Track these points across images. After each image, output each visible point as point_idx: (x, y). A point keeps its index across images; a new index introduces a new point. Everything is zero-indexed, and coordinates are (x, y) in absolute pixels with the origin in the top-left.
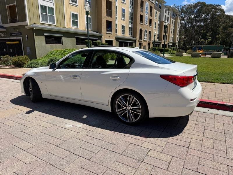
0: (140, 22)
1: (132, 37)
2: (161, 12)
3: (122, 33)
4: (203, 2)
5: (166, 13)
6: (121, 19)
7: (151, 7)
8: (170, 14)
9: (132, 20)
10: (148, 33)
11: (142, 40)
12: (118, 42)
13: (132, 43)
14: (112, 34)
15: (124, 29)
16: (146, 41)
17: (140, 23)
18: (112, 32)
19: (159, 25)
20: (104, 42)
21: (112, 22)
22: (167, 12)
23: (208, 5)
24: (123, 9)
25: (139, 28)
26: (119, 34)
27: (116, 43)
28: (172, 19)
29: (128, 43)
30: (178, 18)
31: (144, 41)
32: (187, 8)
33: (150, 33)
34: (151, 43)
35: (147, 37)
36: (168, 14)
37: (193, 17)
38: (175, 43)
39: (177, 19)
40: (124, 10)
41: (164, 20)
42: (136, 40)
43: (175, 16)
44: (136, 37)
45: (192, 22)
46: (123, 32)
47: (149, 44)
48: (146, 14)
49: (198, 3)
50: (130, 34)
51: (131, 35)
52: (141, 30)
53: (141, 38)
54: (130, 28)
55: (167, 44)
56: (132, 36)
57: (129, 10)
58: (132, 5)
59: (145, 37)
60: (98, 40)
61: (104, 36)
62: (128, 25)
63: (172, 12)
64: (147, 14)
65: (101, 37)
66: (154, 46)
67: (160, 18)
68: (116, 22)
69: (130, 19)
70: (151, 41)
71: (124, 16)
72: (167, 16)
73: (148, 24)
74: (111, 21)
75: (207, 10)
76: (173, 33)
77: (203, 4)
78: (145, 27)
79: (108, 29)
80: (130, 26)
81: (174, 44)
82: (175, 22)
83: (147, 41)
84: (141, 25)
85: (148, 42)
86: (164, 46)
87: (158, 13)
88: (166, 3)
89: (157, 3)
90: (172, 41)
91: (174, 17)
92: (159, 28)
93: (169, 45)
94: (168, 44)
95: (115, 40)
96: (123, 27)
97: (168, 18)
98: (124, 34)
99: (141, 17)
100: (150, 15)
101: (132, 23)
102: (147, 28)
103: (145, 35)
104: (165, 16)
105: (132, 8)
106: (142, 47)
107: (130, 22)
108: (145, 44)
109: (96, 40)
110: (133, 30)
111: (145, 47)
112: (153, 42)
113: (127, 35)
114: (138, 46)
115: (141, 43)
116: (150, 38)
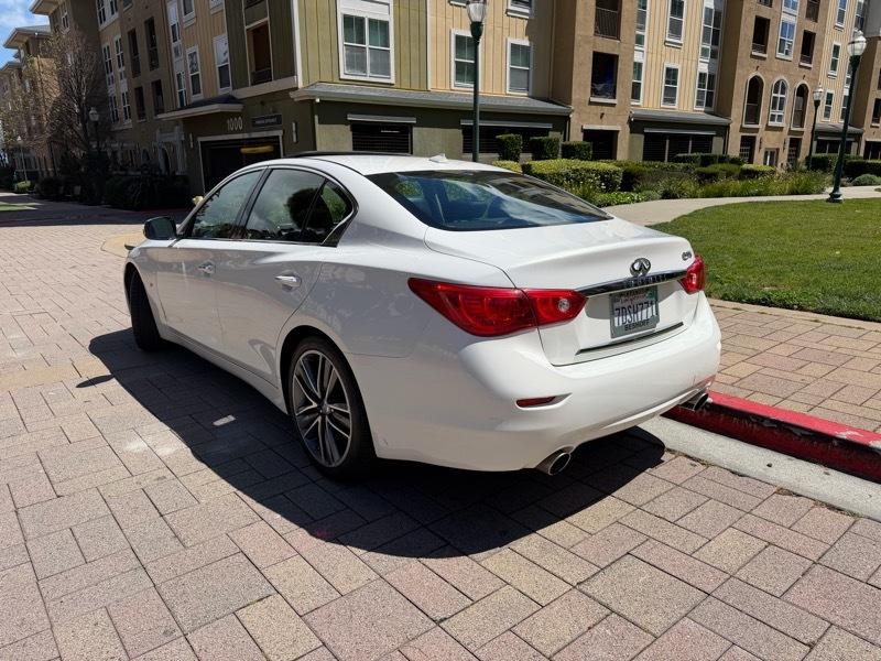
0: (755, 48)
1: (709, 113)
3: (666, 100)
6: (661, 43)
9: (715, 42)
10: (790, 97)
11: (761, 126)
12: (642, 137)
13: (709, 139)
15: (675, 83)
16: (781, 129)
17: (756, 53)
18: (614, 98)
20: (576, 137)
21: (617, 57)
25: (745, 74)
26: (651, 102)
27: (631, 139)
29: (687, 138)
31: (768, 128)
33: (802, 92)
34: (806, 138)
35: (787, 113)
40: (682, 3)
42: (727, 127)
44: (727, 114)
46: (670, 95)
47: (795, 143)
48: (790, 10)
50: (699, 103)
51: (709, 104)
52: (755, 86)
53: (752, 114)
54: (702, 76)
56: (709, 109)
57: (702, 4)
59: (777, 113)
60: (551, 133)
61: (579, 113)
62: (693, 62)
64: (793, 12)
65: (565, 120)
66: (819, 150)
68: (638, 57)
69: (705, 39)
70: (807, 129)
71: (676, 29)
73: (793, 55)
74: (616, 53)
78: (779, 68)
79: (599, 87)
80: (704, 68)
83: (786, 131)
84: (756, 62)
85: (790, 132)
95: (628, 129)
96: (671, 75)
98: (673, 101)
99: (762, 26)
100: (808, 17)
101: (714, 55)
102: (786, 74)
103: (777, 104)
106: (759, 156)
107: (704, 52)
108: (767, 140)
109: (545, 132)
110: (715, 90)
111: (772, 155)
112: (816, 133)
113: (687, 105)
114: (734, 150)
115: (754, 138)
116: (800, 117)
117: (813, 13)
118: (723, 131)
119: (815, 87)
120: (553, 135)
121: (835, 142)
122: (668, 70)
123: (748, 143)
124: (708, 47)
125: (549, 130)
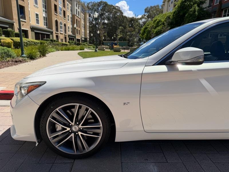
0: (55, 12)
1: (47, 28)
2: (72, 5)
3: (37, 23)
4: (105, 2)
5: (76, 6)
8: (80, 8)
9: (46, 9)
10: (63, 26)
11: (59, 33)
12: (34, 33)
13: (49, 35)
14: (25, 22)
15: (38, 18)
16: (62, 34)
18: (25, 20)
19: (71, 18)
20: (17, 31)
21: (24, 7)
22: (78, 6)
23: (109, 5)
25: (54, 19)
26: (33, 23)
27: (32, 33)
28: (82, 14)
29: (44, 34)
30: (87, 14)
31: (61, 33)
32: (92, 5)
33: (65, 25)
34: (67, 37)
35: (63, 30)
36: (79, 8)
38: (87, 38)
39: (86, 15)
41: (76, 14)
43: (84, 11)
44: (52, 29)
46: (38, 21)
47: (65, 38)
49: (101, 2)
50: (45, 25)
51: (47, 26)
52: (56, 21)
53: (57, 30)
54: (44, 17)
55: (80, 39)
59: (61, 30)
60: (8, 29)
61: (16, 23)
62: (42, 15)
63: (81, 7)
64: (60, 4)
65: (13, 24)
66: (70, 40)
67: (71, 11)
69: (43, 7)
70: (67, 34)
72: (78, 10)
73: (62, 16)
75: (110, 10)
76: (84, 28)
77: (106, 4)
78: (60, 18)
80: (44, 15)
82: (84, 17)
83: (63, 34)
84: (56, 16)
85: (64, 35)
86: (78, 40)
87: (70, 5)
90: (83, 36)
91: (83, 12)
92: (72, 22)
93: (82, 40)
94: (81, 38)
95: (30, 30)
97: (79, 12)
99: (56, 6)
101: (46, 12)
102: (62, 20)
103: (61, 27)
104: (76, 10)
106: (60, 40)
107: (44, 10)
108: (61, 37)
109: (6, 28)
110: (48, 20)
111: (62, 40)
112: (69, 36)
113: (42, 25)
114: (55, 38)
115: (58, 36)
116: (65, 32)
117: (64, 6)
118: (52, 33)
119: (67, 24)
120: (9, 29)
121: (72, 38)
122: (36, 14)
123: (57, 36)
125: (8, 27)
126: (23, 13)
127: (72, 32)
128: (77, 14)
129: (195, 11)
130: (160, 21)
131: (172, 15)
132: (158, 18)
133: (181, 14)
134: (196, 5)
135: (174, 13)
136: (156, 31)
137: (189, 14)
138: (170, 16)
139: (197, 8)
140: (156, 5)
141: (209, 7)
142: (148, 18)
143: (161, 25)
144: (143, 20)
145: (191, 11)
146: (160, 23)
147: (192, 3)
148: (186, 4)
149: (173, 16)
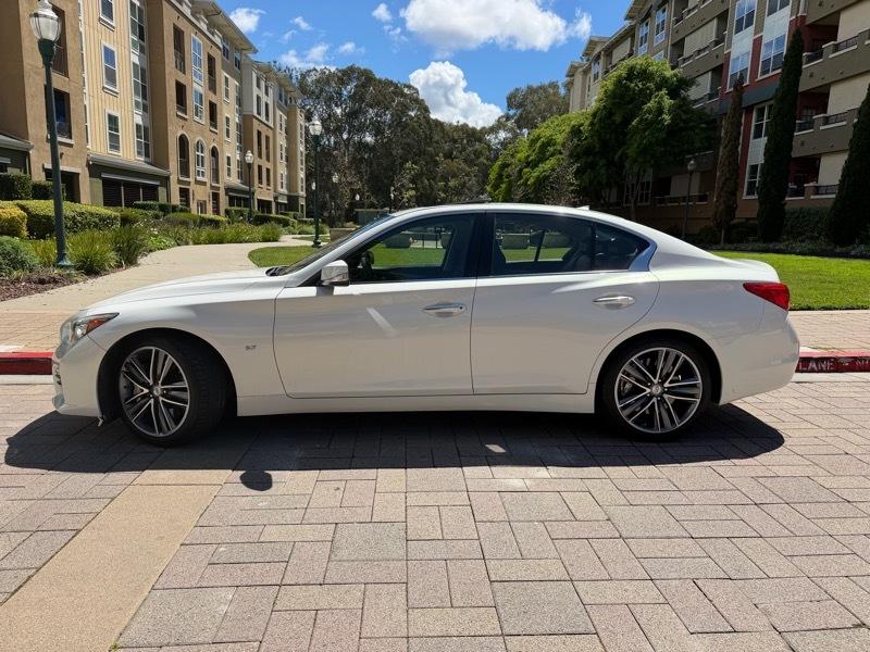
0: (178, 108)
1: (148, 163)
2: (241, 83)
3: (112, 147)
4: (365, 70)
5: (258, 86)
6: (100, 88)
7: (211, 60)
8: (271, 91)
9: (144, 97)
10: (207, 155)
11: (191, 180)
12: (100, 182)
13: (155, 188)
14: (71, 146)
15: (117, 130)
16: (204, 184)
17: (179, 114)
18: (71, 138)
19: (239, 127)
20: (38, 177)
21: (68, 94)
22: (263, 84)
23: (380, 81)
24: (105, 47)
25: (175, 131)
26: (98, 147)
27: (91, 183)
28: (279, 113)
29: (137, 185)
30: (298, 111)
31: (197, 182)
32: (318, 81)
33: (214, 152)
34: (222, 193)
35: (207, 168)
36: (267, 94)
37: (339, 111)
38: (297, 197)
39: (295, 115)
40: (113, 52)
41: (255, 114)
42: (168, 178)
43: (286, 102)
44: (165, 166)
45: (338, 130)
46: (114, 142)
47: (216, 197)
48: (197, 80)
49: (351, 69)
50: (139, 153)
51: (147, 155)
52: (183, 141)
53: (184, 170)
54: (138, 126)
55: (272, 199)
56: (147, 160)
57: (129, 58)
58: (141, 37)
59: (200, 168)
60: (9, 169)
61: (38, 151)
62: (132, 118)
63: (277, 89)
64: (199, 82)
65: (25, 154)
66: (231, 204)
67: (240, 101)
69: (137, 93)
70: (221, 185)
71: (111, 76)
72: (264, 99)
73: (205, 120)
74: (67, 91)
75: (381, 98)
76: (287, 160)
77: (367, 78)
78: (195, 129)
80: (139, 120)
81: (293, 200)
82: (287, 122)
83: (208, 185)
84: (182, 122)
85: (212, 187)
86: (264, 205)
87: (234, 83)
88: (256, 51)
89: (228, 47)
90: (284, 191)
91: (283, 104)
92: (240, 139)
93: (277, 204)
94: (276, 198)
95: (87, 173)
96: (113, 120)
97: (267, 105)
98: (117, 148)
99: (181, 89)
100: (210, 89)
101: (145, 109)
102: (203, 137)
103: (199, 161)
104: (258, 98)
105: (142, 50)
106: (194, 206)
107: (137, 103)
108: (200, 194)
109: (4, 168)
110: (152, 138)
111: (202, 205)
112: (228, 190)
113: (129, 153)
114: (176, 200)
115: (188, 190)
116: (216, 175)
117: (213, 87)
118: (165, 180)
119: (222, 150)
120: (13, 172)
121: (239, 198)
122: (110, 117)
123: (184, 193)
124: (140, 100)
125: (6, 165)
126: (64, 116)
127: (240, 175)
128: (259, 114)
129: (660, 111)
130: (550, 142)
131: (587, 123)
132: (545, 130)
133: (618, 118)
134: (664, 91)
135: (594, 115)
136: (538, 177)
137: (641, 120)
138: (582, 125)
139: (668, 102)
140: (546, 82)
141: (711, 96)
142: (520, 128)
143: (552, 155)
144: (502, 135)
145: (649, 111)
146: (551, 149)
147: (651, 85)
148: (633, 85)
149: (592, 124)
